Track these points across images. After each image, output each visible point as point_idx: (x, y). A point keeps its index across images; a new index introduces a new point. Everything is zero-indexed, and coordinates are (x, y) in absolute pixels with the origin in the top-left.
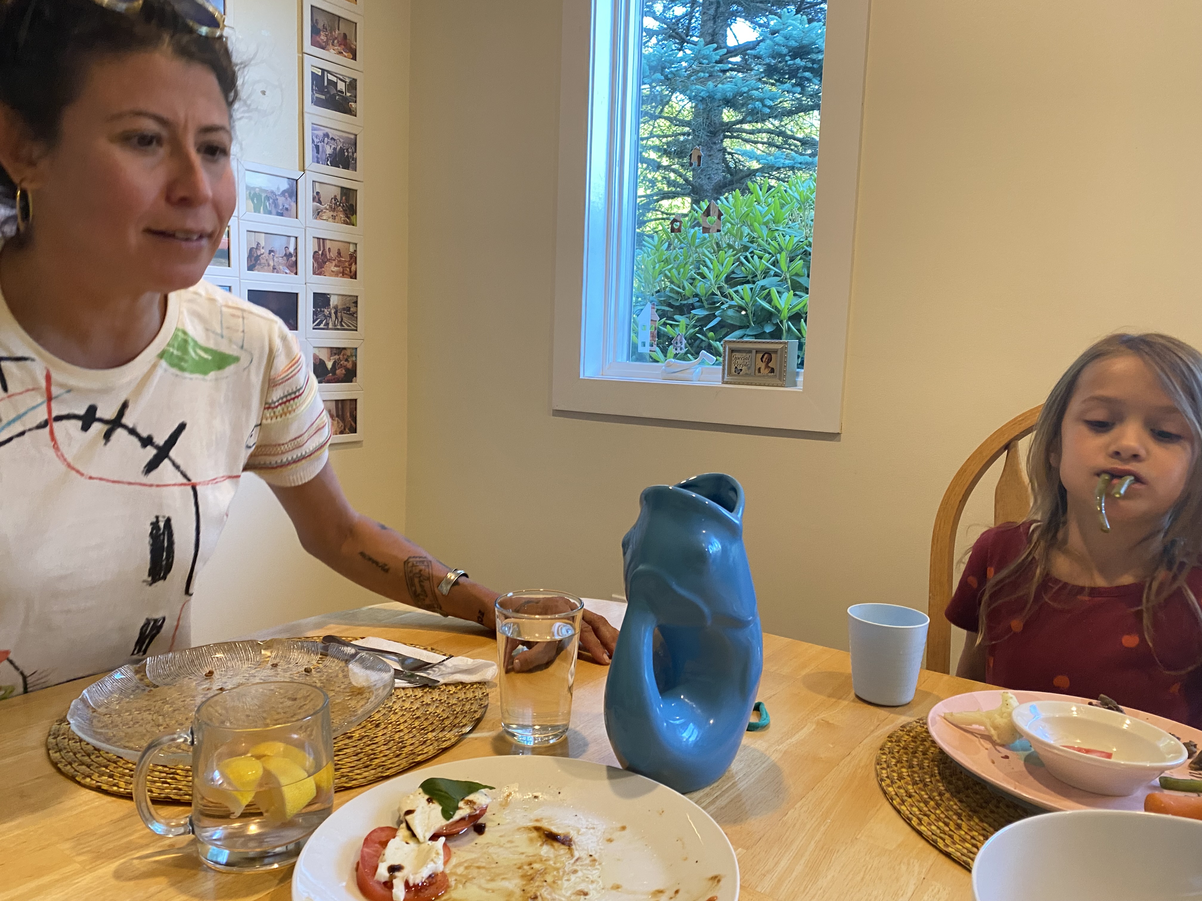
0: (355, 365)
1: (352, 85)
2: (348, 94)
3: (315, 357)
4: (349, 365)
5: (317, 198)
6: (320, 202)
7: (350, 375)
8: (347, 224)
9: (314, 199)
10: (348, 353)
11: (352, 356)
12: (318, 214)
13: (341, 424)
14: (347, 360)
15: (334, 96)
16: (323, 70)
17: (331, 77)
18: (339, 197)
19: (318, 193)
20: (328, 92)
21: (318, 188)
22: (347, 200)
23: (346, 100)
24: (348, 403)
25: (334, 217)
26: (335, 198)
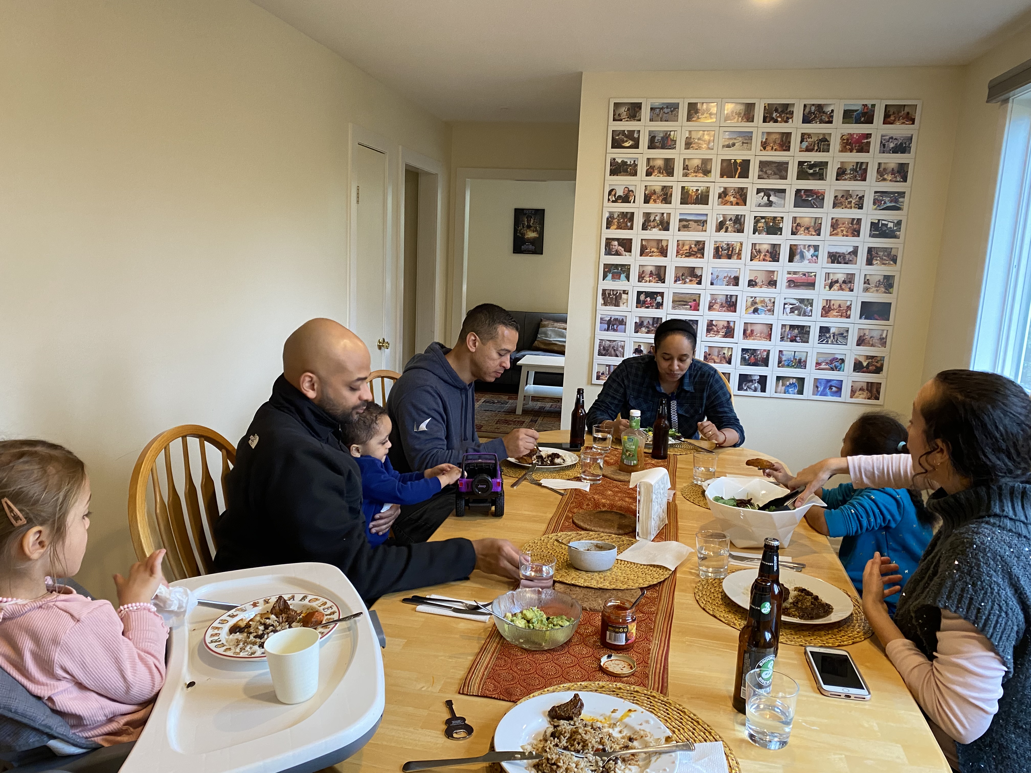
0: (882, 365)
1: (899, 223)
2: (895, 228)
3: (856, 359)
4: (879, 365)
5: (867, 282)
6: (869, 284)
7: (878, 370)
8: (886, 293)
9: (865, 283)
10: (879, 359)
11: (881, 360)
12: (866, 290)
13: (869, 394)
14: (877, 362)
15: (885, 230)
16: (879, 220)
17: (883, 222)
18: (882, 281)
19: (868, 280)
20: (881, 230)
21: (868, 277)
22: (887, 282)
23: (894, 231)
24: (875, 385)
25: (877, 291)
26: (879, 281)
